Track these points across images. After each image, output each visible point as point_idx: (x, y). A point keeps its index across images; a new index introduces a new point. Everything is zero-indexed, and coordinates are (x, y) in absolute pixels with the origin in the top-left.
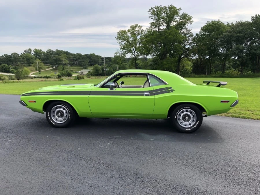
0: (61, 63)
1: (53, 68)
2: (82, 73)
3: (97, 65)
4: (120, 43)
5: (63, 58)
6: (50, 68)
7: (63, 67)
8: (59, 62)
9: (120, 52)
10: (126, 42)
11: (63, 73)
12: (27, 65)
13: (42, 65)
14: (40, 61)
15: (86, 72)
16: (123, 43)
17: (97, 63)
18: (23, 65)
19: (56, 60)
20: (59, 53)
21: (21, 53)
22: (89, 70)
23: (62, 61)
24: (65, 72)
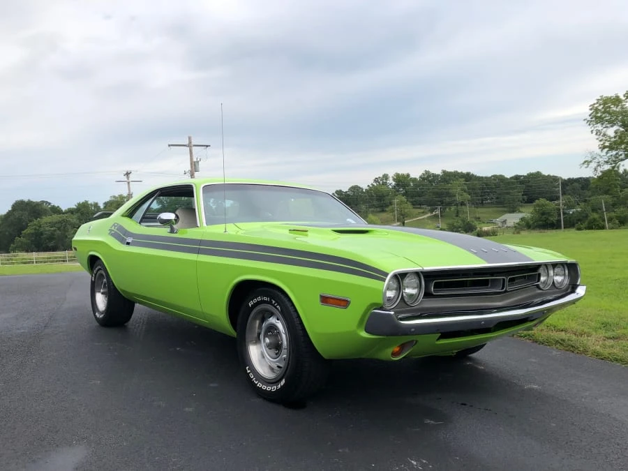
0: (452, 202)
1: (434, 213)
2: (505, 222)
3: (542, 201)
4: (598, 133)
5: (457, 188)
6: (427, 213)
7: (458, 210)
8: (447, 199)
9: (598, 157)
11: (455, 224)
12: (378, 209)
13: (409, 208)
14: (404, 199)
15: (513, 219)
16: (611, 132)
17: (539, 193)
18: (370, 210)
19: (440, 195)
20: (448, 177)
21: (368, 186)
22: (521, 215)
23: (455, 196)
24: (460, 221)
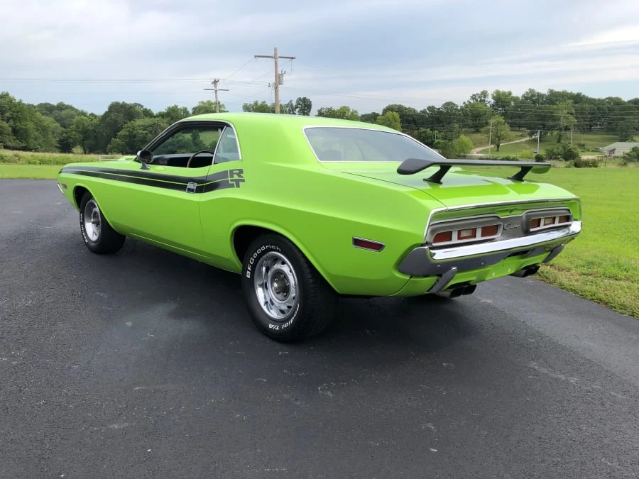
0: (556, 126)
1: (533, 137)
2: (613, 151)
5: (564, 113)
6: (525, 137)
7: (560, 136)
8: (550, 123)
11: (555, 150)
12: (473, 130)
13: (506, 130)
14: (501, 120)
15: (623, 148)
18: (463, 130)
19: (543, 118)
20: (555, 98)
21: (464, 103)
22: (633, 145)
23: (559, 119)
24: (561, 148)
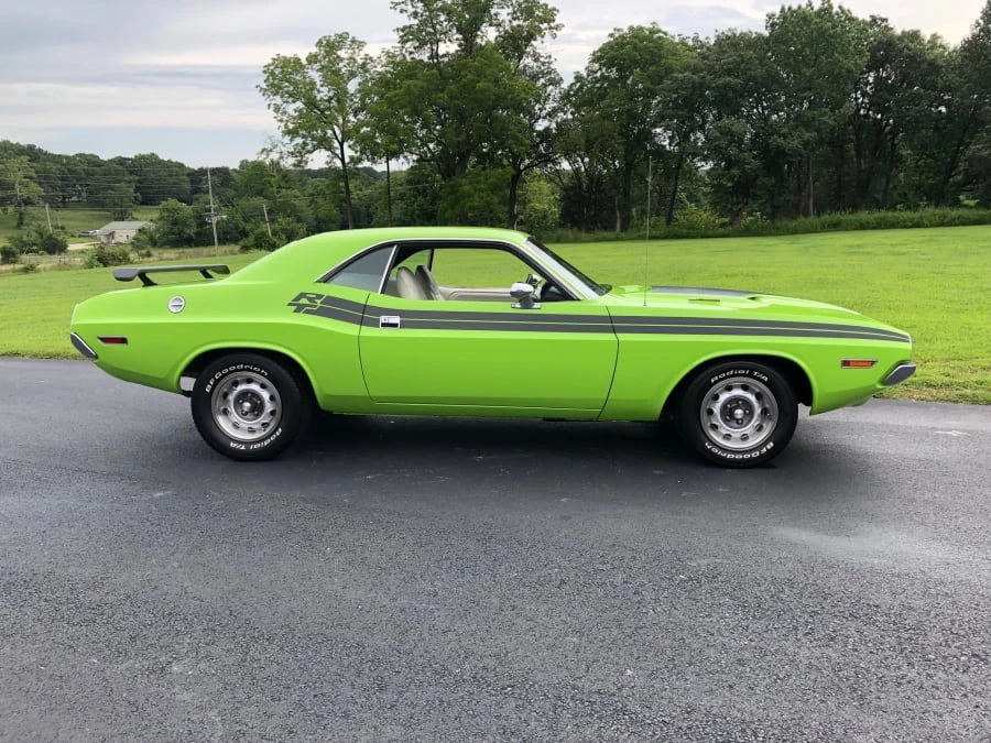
0: (9, 198)
2: (112, 235)
3: (173, 202)
4: (277, 109)
5: (16, 172)
7: (21, 214)
9: (280, 145)
10: (304, 104)
11: (25, 238)
15: (125, 231)
16: (292, 108)
17: (169, 191)
22: (138, 225)
24: (34, 234)
